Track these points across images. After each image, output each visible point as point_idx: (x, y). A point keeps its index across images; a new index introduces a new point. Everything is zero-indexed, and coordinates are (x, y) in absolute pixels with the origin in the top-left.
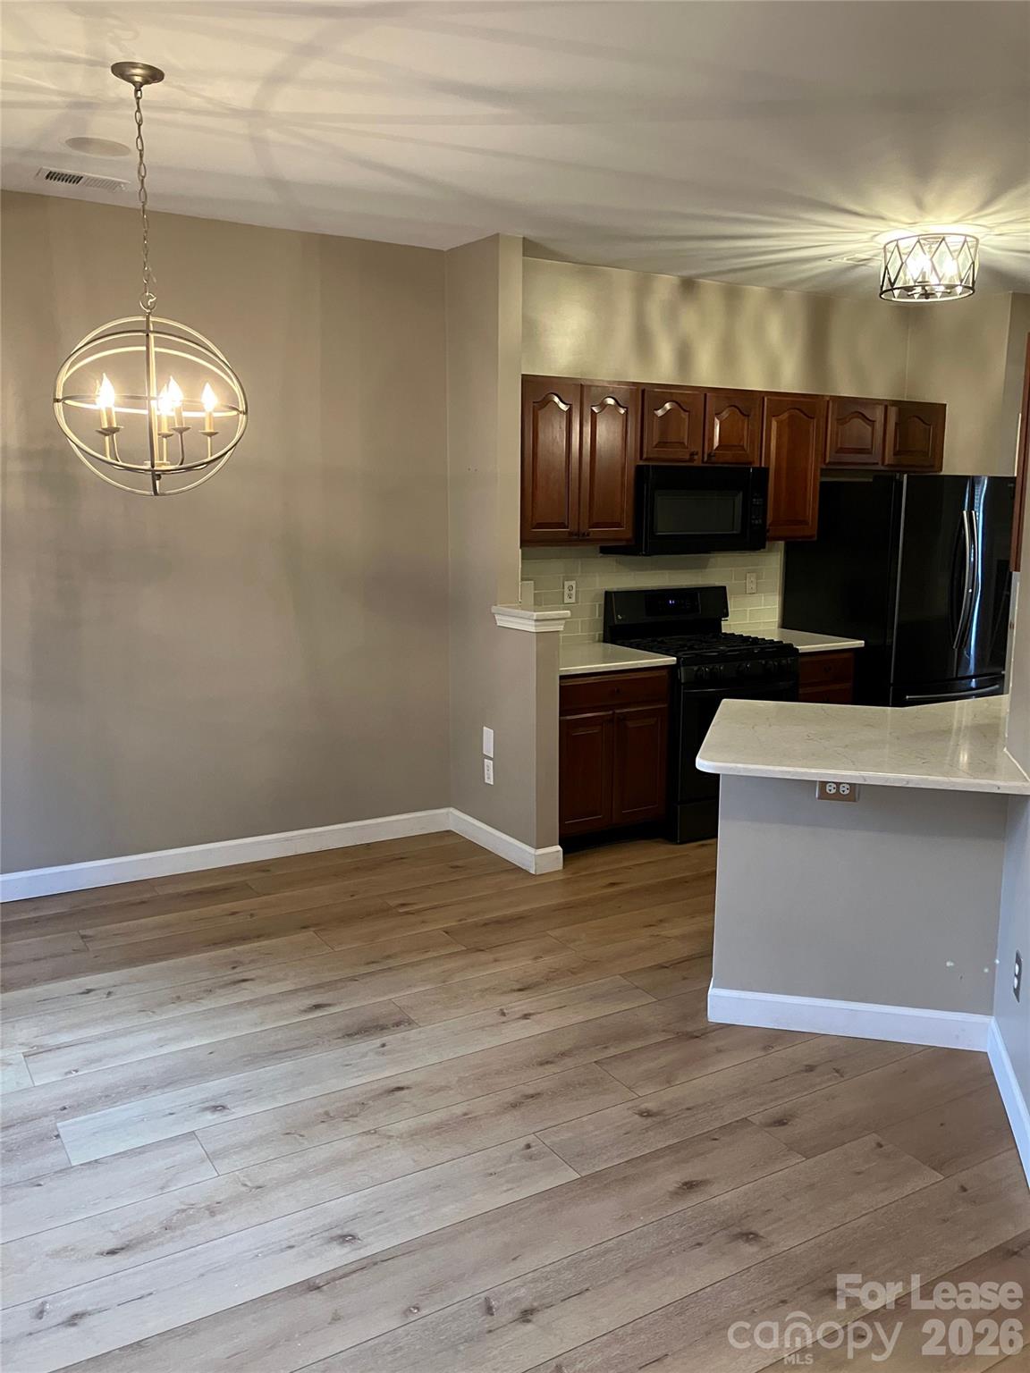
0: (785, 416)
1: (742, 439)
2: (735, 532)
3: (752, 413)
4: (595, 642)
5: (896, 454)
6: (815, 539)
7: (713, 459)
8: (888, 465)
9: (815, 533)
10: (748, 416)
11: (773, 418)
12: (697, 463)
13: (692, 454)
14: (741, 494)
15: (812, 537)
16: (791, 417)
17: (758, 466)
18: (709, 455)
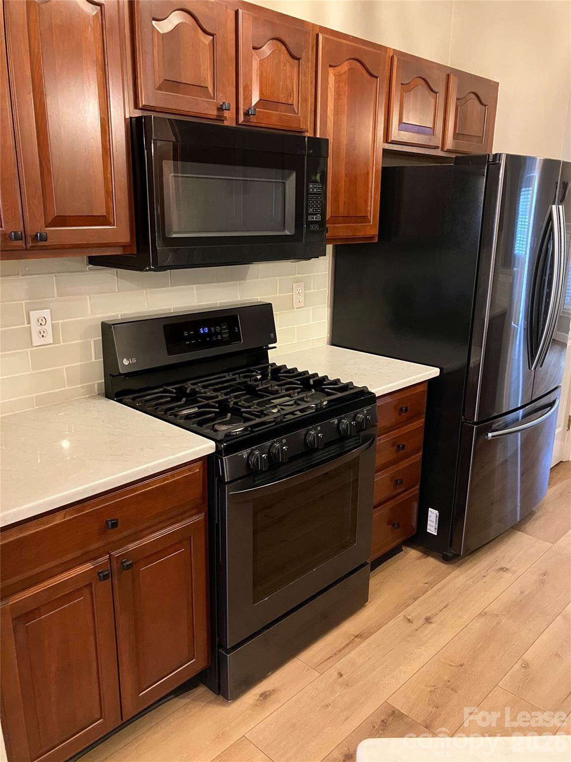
0: (345, 67)
1: (290, 95)
2: (287, 233)
3: (304, 54)
4: (93, 397)
5: (456, 136)
6: (376, 240)
7: (253, 119)
8: (448, 151)
9: (377, 233)
10: (299, 59)
11: (330, 69)
12: (229, 121)
13: (220, 109)
14: (294, 175)
15: (372, 238)
16: (351, 70)
17: (312, 136)
18: (246, 114)
